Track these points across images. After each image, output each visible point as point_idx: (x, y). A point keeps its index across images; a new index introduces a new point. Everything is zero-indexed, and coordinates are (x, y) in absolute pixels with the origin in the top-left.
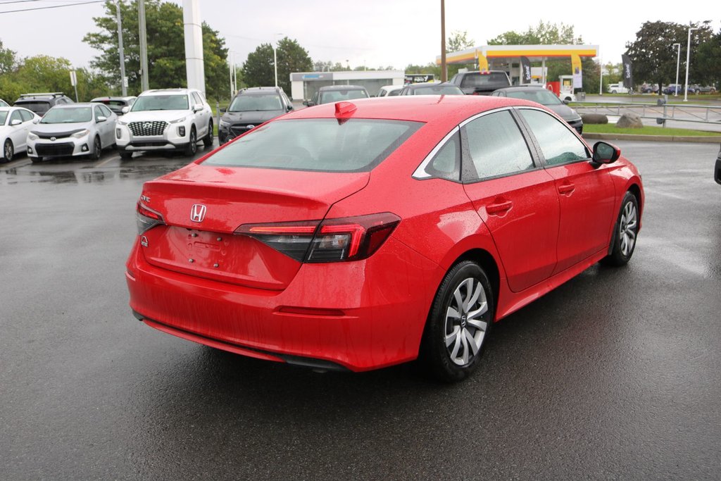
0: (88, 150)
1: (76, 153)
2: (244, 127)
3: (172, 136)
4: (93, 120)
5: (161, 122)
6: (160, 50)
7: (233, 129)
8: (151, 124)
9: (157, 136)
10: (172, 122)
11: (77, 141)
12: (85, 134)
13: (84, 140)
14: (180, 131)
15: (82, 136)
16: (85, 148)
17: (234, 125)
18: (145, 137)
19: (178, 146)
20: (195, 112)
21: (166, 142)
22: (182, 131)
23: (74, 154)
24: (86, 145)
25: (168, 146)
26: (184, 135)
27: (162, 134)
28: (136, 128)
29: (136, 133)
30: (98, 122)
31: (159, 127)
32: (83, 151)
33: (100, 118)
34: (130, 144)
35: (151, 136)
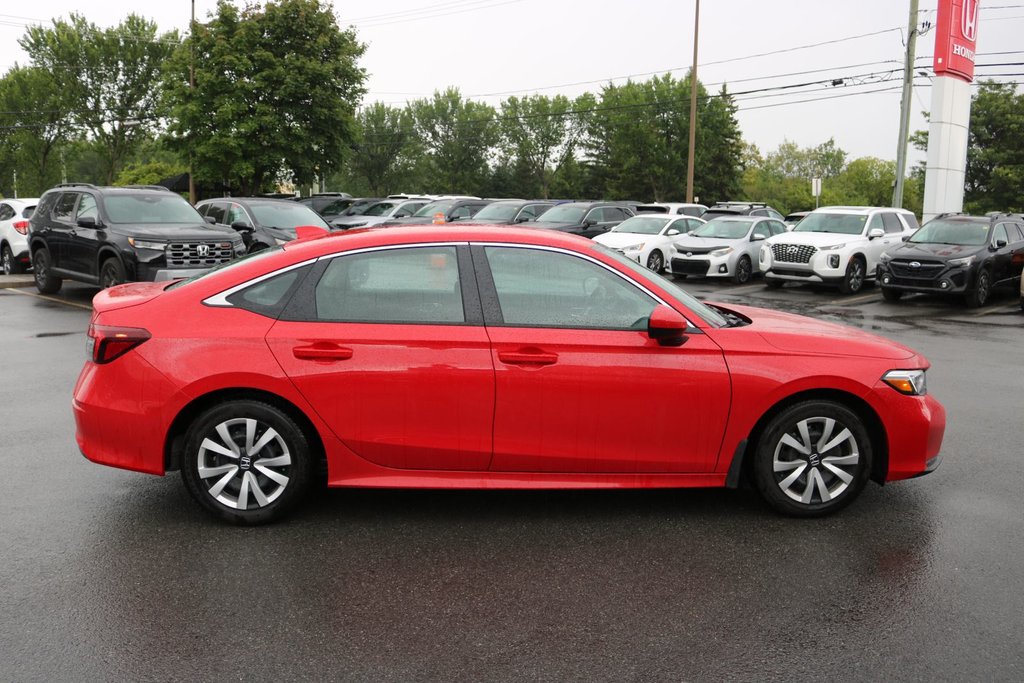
0: (726, 271)
1: (711, 273)
2: (906, 264)
3: (821, 266)
4: (748, 237)
5: (809, 247)
6: (1002, 154)
7: (892, 265)
8: (797, 249)
9: (802, 264)
10: (823, 248)
11: (714, 260)
12: (727, 252)
13: (724, 259)
14: (832, 260)
15: (722, 254)
16: (723, 269)
17: (895, 260)
18: (788, 263)
19: (827, 280)
20: (871, 238)
21: (812, 273)
22: (835, 261)
23: (708, 275)
24: (724, 265)
25: (813, 278)
26: (837, 266)
27: (808, 262)
28: (780, 252)
29: (778, 258)
30: (752, 239)
31: (806, 253)
32: (720, 272)
33: (757, 236)
34: (770, 270)
35: (795, 264)
